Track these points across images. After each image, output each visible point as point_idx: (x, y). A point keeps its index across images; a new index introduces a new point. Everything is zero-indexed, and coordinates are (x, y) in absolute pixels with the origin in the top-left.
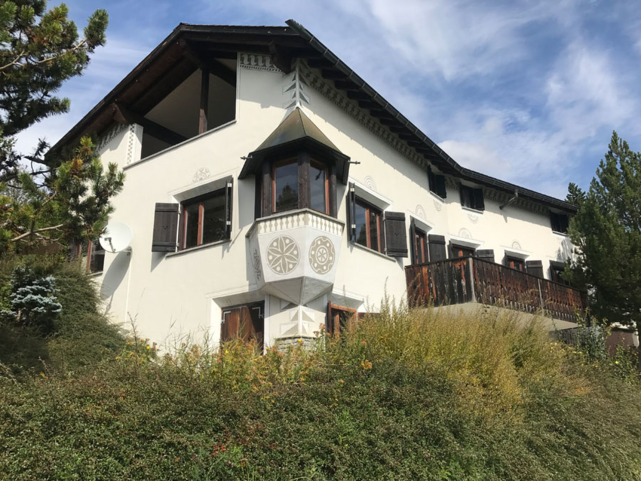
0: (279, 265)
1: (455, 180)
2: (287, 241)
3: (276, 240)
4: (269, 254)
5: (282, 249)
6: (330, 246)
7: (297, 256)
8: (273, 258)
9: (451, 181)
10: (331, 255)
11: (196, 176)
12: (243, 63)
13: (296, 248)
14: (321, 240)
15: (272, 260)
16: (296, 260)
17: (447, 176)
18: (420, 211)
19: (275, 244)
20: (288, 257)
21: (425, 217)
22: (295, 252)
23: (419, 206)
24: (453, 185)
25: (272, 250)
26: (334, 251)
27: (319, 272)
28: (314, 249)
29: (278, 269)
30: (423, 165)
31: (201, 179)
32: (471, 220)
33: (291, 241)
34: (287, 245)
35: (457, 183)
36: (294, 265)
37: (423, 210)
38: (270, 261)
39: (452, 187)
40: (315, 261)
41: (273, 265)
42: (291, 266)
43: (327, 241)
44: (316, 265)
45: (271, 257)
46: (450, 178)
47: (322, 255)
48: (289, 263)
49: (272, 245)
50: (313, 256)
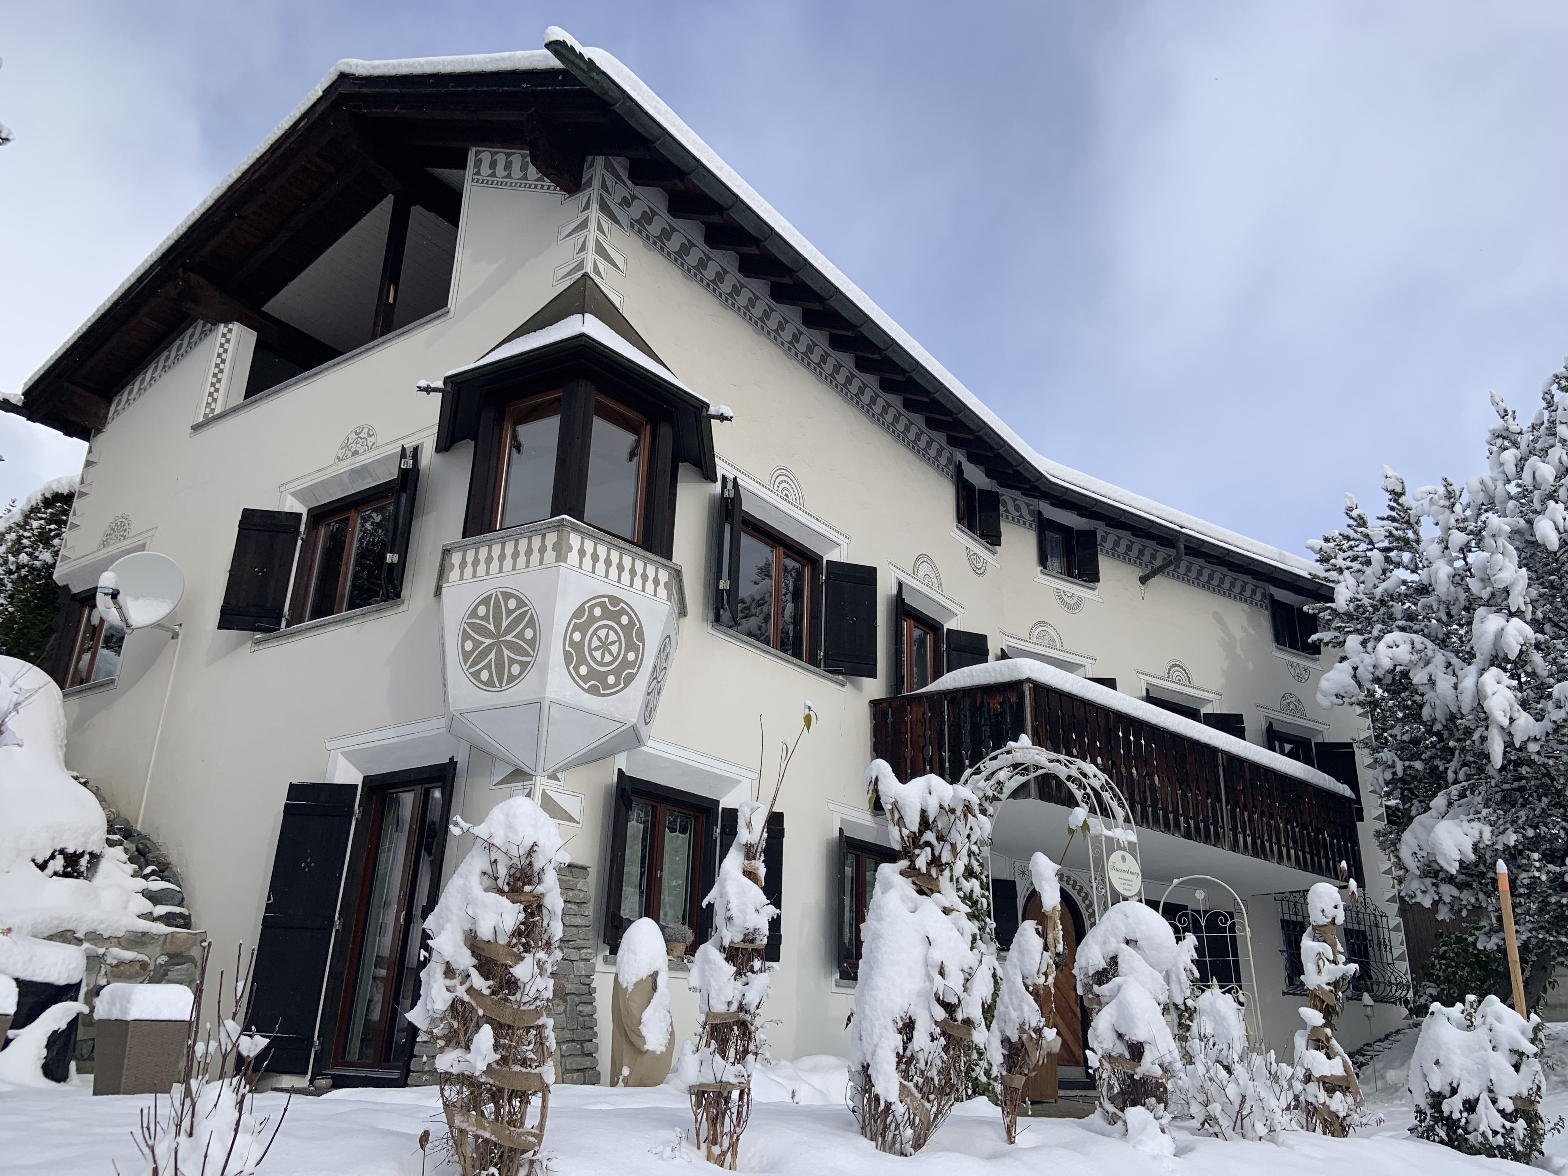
0: (488, 667)
1: (1028, 505)
2: (512, 604)
3: (486, 601)
4: (466, 636)
5: (498, 623)
6: (631, 622)
7: (532, 643)
8: (475, 647)
9: (1017, 508)
10: (631, 646)
11: (346, 446)
12: (478, 173)
13: (531, 624)
14: (602, 605)
15: (472, 652)
16: (529, 655)
17: (1008, 495)
18: (924, 569)
19: (482, 611)
20: (511, 646)
21: (940, 586)
22: (529, 634)
23: (922, 558)
24: (1021, 516)
25: (473, 626)
26: (642, 640)
27: (593, 691)
28: (582, 629)
29: (485, 675)
30: (943, 460)
31: (355, 453)
32: (1064, 602)
33: (521, 603)
34: (509, 612)
35: (1031, 512)
36: (524, 666)
37: (934, 567)
38: (466, 655)
39: (1019, 520)
40: (582, 660)
41: (471, 666)
42: (516, 669)
43: (623, 612)
44: (583, 670)
45: (469, 646)
46: (1014, 500)
47: (604, 646)
48: (512, 661)
49: (474, 614)
50: (578, 646)
